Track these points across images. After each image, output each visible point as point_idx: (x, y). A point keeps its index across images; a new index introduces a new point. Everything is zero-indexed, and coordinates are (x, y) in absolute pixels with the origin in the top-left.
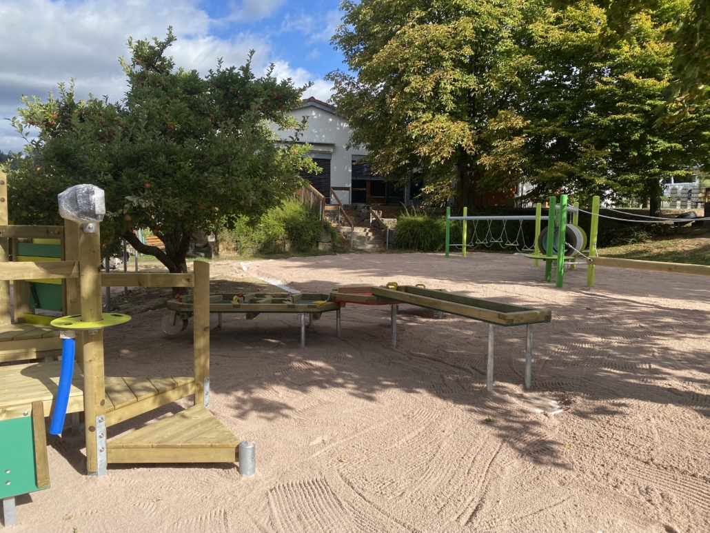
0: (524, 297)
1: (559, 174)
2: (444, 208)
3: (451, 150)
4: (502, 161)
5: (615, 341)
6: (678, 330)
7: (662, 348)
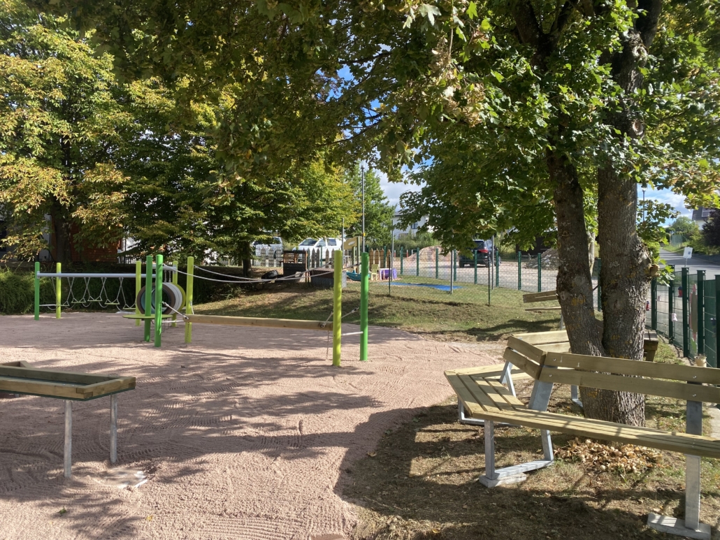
0: (120, 360)
1: (160, 232)
2: (32, 262)
3: (39, 198)
4: (101, 216)
5: (205, 397)
6: (256, 379)
7: (243, 398)
